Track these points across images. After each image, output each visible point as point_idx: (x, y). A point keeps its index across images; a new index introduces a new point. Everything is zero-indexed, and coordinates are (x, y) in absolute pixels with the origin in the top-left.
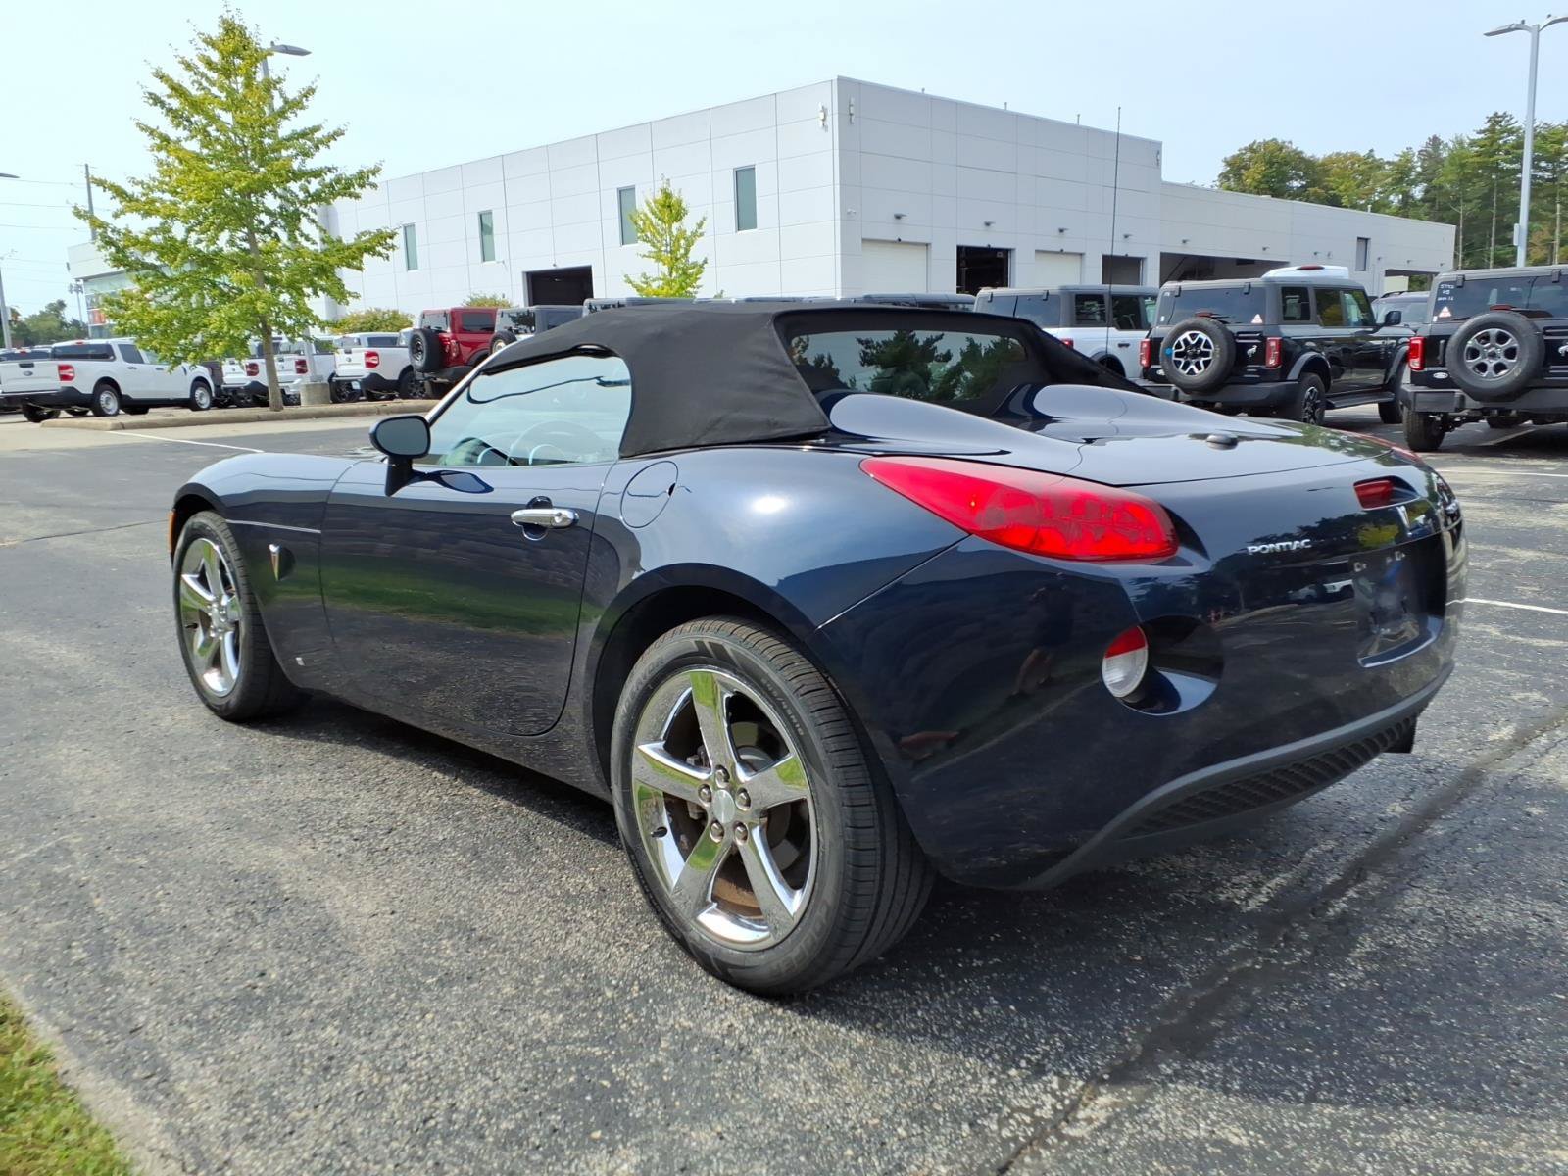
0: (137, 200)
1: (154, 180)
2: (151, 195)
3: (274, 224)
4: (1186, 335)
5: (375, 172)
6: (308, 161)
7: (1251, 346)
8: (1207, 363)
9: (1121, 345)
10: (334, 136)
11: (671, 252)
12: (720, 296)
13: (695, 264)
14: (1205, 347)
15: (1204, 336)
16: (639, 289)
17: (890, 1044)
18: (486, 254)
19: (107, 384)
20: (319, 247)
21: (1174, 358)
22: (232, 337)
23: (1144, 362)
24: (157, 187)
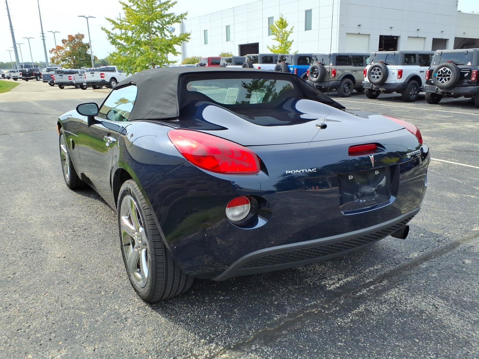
0: (119, 25)
1: (124, 18)
2: (123, 23)
3: (156, 31)
4: (442, 69)
5: (186, 14)
6: (166, 11)
7: (466, 73)
8: (449, 79)
9: (421, 72)
10: (174, 4)
11: (282, 38)
12: (297, 52)
13: (289, 42)
14: (448, 73)
15: (448, 69)
16: (271, 50)
17: (171, 324)
18: (228, 39)
19: (113, 79)
20: (170, 38)
21: (437, 77)
22: (142, 66)
23: (427, 78)
24: (124, 21)
